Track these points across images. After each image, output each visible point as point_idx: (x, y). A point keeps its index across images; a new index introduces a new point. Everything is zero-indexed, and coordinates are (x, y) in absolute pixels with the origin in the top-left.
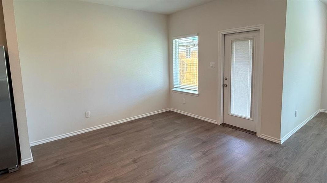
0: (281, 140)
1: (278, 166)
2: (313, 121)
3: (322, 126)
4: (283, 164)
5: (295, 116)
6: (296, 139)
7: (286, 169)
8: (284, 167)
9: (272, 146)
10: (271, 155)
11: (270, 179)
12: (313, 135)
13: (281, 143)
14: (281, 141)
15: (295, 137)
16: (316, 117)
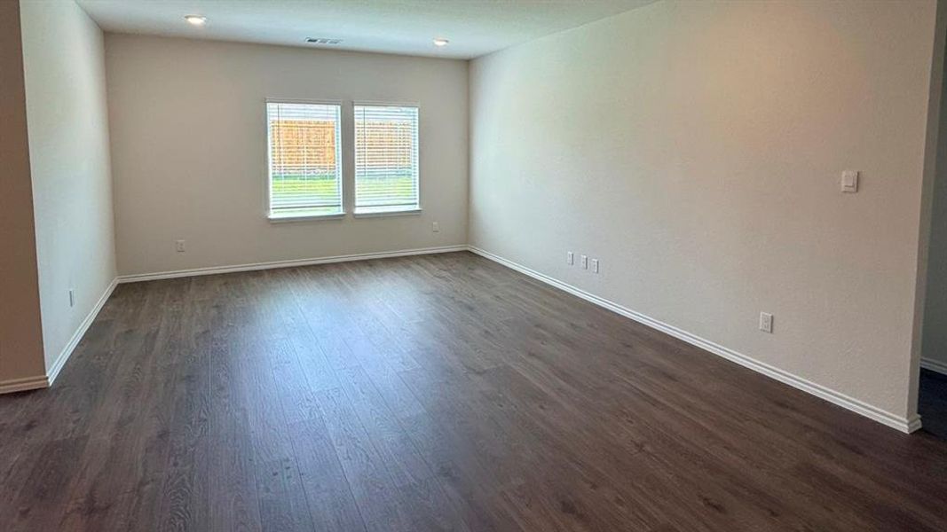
0: (47, 375)
1: (60, 438)
2: (108, 308)
3: (131, 311)
4: (71, 425)
5: (71, 305)
6: (81, 359)
7: (84, 432)
8: (76, 433)
9: (28, 401)
10: (32, 422)
11: (50, 473)
12: (117, 337)
13: (48, 383)
14: (47, 378)
15: (80, 357)
16: (113, 296)
